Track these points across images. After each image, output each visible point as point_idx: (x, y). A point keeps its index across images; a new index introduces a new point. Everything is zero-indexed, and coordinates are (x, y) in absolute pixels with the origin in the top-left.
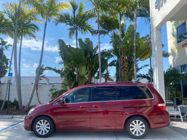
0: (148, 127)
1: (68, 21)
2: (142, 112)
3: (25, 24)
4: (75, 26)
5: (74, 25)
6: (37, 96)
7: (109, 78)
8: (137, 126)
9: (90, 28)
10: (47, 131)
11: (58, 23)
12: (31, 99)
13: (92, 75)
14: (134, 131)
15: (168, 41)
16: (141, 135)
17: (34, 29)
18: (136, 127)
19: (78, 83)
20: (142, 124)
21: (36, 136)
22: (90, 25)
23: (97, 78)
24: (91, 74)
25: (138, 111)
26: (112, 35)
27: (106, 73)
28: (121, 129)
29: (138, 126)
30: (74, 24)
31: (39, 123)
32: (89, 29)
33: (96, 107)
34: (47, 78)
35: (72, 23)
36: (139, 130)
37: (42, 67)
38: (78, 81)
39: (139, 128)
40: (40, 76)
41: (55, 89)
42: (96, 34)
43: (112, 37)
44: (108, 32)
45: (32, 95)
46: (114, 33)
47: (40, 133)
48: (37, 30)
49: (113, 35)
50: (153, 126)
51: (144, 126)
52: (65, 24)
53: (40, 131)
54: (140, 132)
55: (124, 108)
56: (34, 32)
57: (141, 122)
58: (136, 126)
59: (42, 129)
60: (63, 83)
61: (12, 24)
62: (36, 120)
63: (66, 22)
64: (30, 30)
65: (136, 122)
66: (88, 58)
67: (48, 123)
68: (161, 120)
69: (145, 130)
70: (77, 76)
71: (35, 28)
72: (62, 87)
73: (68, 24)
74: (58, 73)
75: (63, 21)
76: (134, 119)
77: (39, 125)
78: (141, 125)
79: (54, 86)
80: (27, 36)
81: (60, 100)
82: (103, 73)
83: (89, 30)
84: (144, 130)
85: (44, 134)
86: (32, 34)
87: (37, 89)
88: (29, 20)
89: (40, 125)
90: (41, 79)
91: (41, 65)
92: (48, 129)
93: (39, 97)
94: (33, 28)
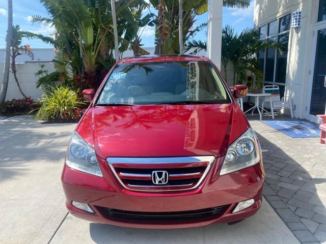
6: (17, 83)
7: (141, 49)
12: (5, 90)
23: (122, 50)
27: (135, 41)
34: (30, 51)
40: (18, 47)
41: (45, 72)
45: (6, 82)
72: (55, 67)
74: (48, 43)
79: (43, 66)
87: (15, 72)
90: (19, 54)
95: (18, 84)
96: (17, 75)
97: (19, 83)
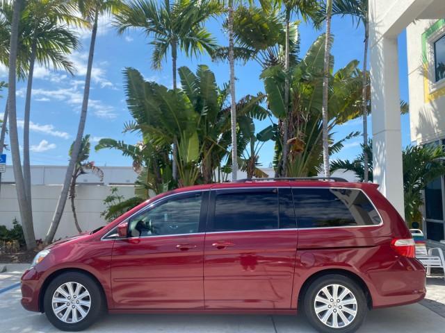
0: (366, 305)
1: (153, 22)
2: (345, 261)
3: (41, 29)
4: (170, 36)
5: (167, 32)
6: (73, 213)
7: (258, 169)
8: (335, 301)
9: (208, 41)
10: (84, 314)
11: (125, 27)
12: (57, 223)
13: (215, 162)
14: (327, 316)
15: (410, 77)
16: (346, 325)
17: (66, 43)
18: (331, 303)
19: (177, 182)
20: (348, 297)
21: (52, 326)
22: (208, 35)
23: (227, 170)
24: (212, 160)
25: (335, 260)
26: (267, 60)
27: (250, 158)
28: (291, 309)
29: (338, 301)
30: (167, 29)
31: (60, 290)
32: (206, 44)
33: (220, 248)
34: (99, 169)
35: (162, 26)
36: (339, 312)
37: (84, 141)
38: (178, 178)
39: (340, 307)
40: (82, 163)
41: (119, 198)
42: (225, 58)
43: (264, 64)
44: (256, 52)
45: (60, 212)
46: (272, 57)
47: (64, 319)
48: (72, 46)
49: (269, 59)
50: (378, 300)
51: (353, 301)
52: (145, 29)
53: (63, 312)
54: (343, 317)
55: (298, 249)
56: (67, 50)
57: (347, 291)
58: (332, 301)
59: (70, 308)
60: (137, 183)
61: (7, 27)
62: (52, 283)
63: (146, 25)
64: (54, 45)
65: (331, 290)
66: (203, 117)
67: (87, 291)
68: (401, 285)
69: (356, 312)
70: (174, 164)
71: (66, 39)
72: (137, 191)
73: (151, 30)
75: (140, 22)
76: (327, 281)
77: (60, 296)
78: (345, 299)
79: (115, 190)
80: (46, 59)
81: (120, 228)
82: (243, 158)
83: (205, 46)
84: (354, 313)
85: (75, 320)
86: (61, 57)
87: (73, 197)
88: (51, 18)
89: (64, 297)
90: (82, 173)
91: (84, 136)
92: (85, 308)
93: (77, 216)
94: (62, 40)
95: (75, 215)
96: (75, 201)
97: (77, 214)
